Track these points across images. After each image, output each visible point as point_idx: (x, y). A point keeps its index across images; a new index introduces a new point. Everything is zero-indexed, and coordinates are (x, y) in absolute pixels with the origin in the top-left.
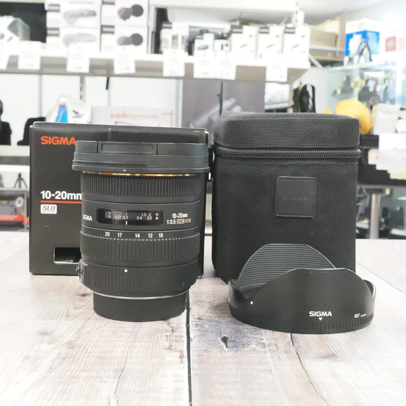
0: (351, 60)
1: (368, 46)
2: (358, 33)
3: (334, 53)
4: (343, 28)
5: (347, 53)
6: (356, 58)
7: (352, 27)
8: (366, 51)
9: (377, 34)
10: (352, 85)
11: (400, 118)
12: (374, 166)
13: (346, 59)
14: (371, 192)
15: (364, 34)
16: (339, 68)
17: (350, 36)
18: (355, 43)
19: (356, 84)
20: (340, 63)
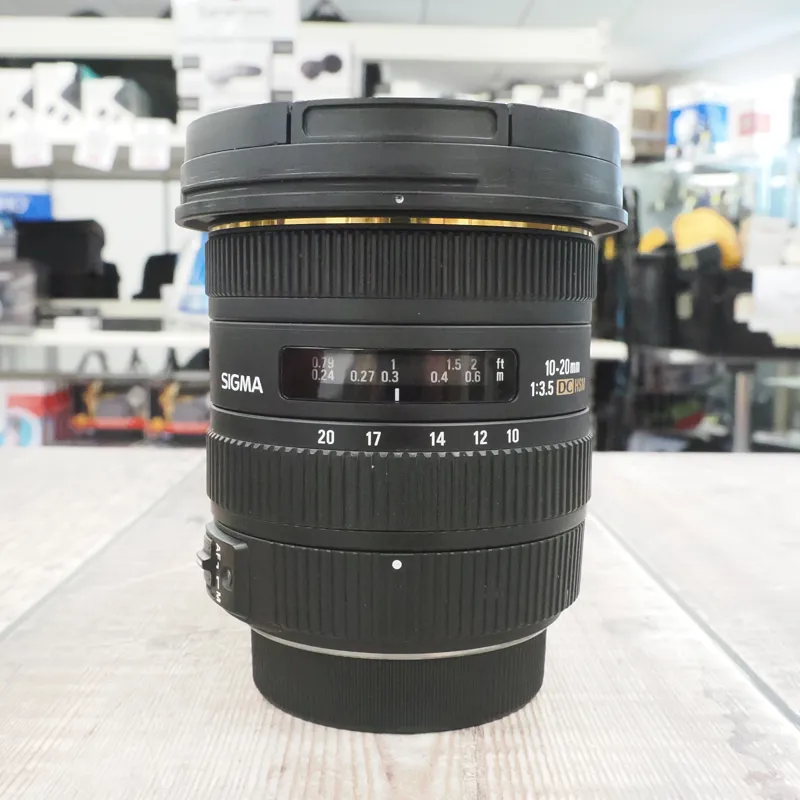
0: (679, 153)
1: (707, 128)
2: (689, 107)
3: (650, 143)
4: (664, 99)
5: (672, 140)
6: (688, 150)
7: (679, 98)
8: (705, 138)
9: (723, 111)
10: (682, 193)
11: (788, 242)
12: (744, 326)
13: (670, 152)
14: (734, 369)
15: (701, 109)
16: (657, 167)
17: (676, 114)
18: (684, 127)
19: (690, 193)
20: (660, 158)
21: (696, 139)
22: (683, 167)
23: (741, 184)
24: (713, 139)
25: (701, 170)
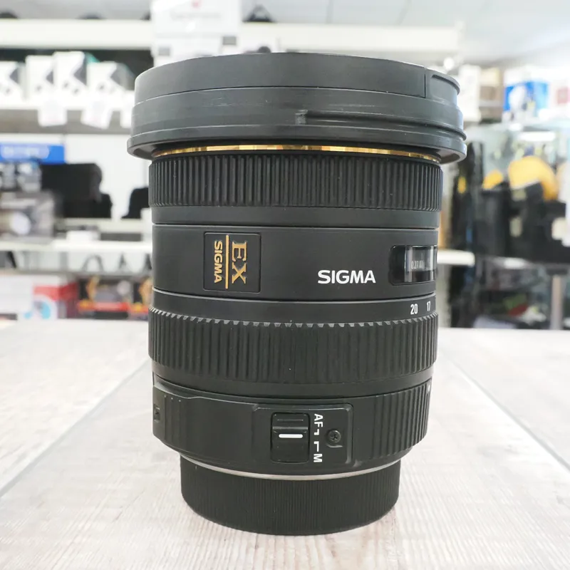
0: (513, 117)
1: (533, 99)
2: (519, 84)
3: (491, 109)
4: (501, 78)
5: (507, 107)
6: (519, 115)
7: (512, 77)
8: (531, 106)
9: (545, 87)
10: (514, 146)
12: (559, 242)
13: (506, 116)
14: (551, 273)
15: (529, 86)
16: (495, 127)
17: (510, 89)
18: (516, 98)
19: (519, 146)
20: (498, 121)
21: (524, 107)
22: (515, 127)
23: (557, 140)
24: (538, 107)
25: (528, 129)
